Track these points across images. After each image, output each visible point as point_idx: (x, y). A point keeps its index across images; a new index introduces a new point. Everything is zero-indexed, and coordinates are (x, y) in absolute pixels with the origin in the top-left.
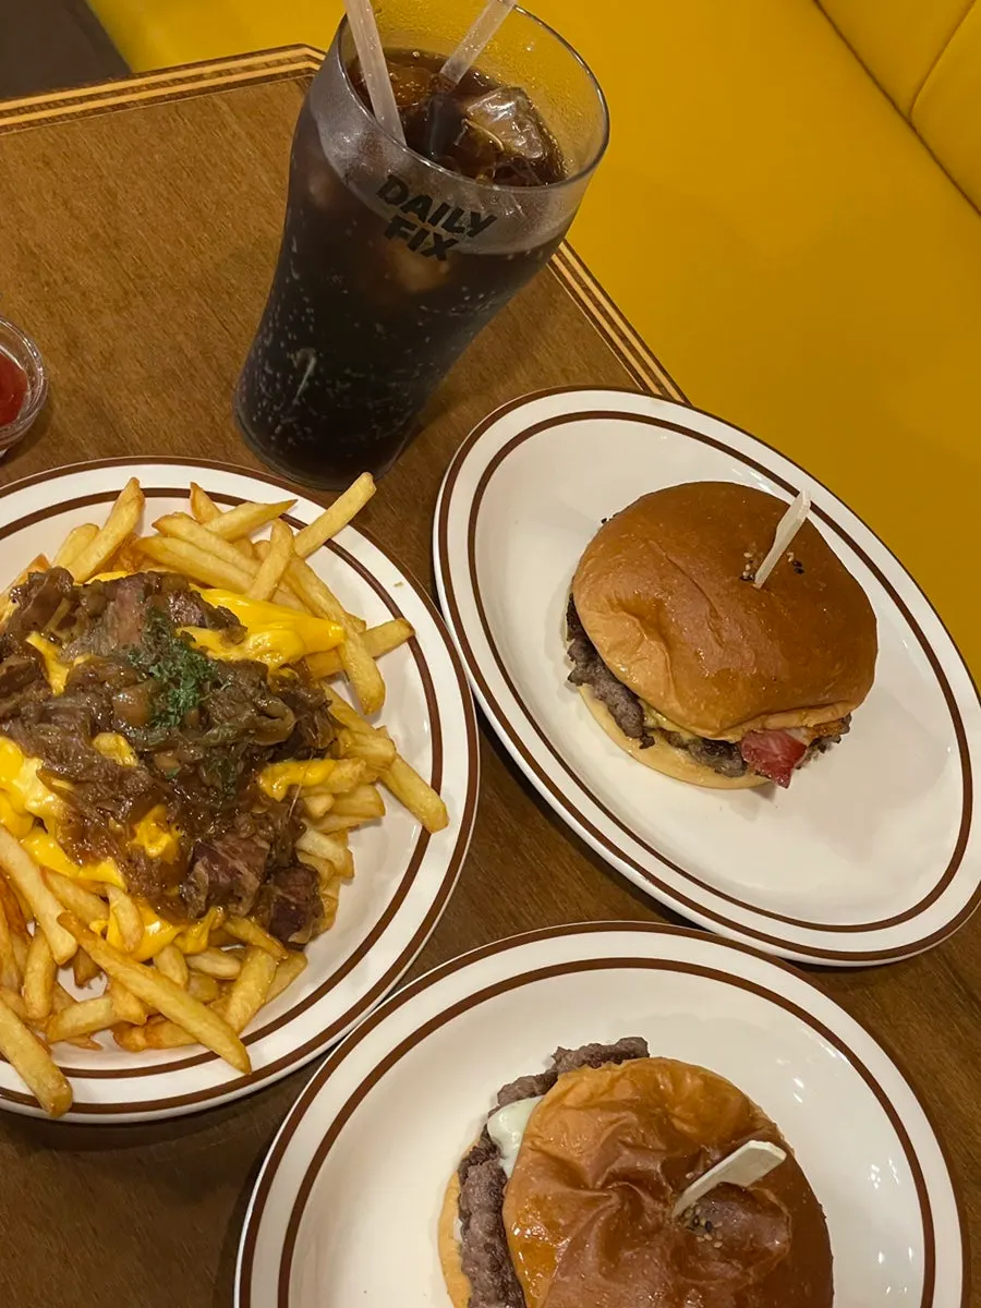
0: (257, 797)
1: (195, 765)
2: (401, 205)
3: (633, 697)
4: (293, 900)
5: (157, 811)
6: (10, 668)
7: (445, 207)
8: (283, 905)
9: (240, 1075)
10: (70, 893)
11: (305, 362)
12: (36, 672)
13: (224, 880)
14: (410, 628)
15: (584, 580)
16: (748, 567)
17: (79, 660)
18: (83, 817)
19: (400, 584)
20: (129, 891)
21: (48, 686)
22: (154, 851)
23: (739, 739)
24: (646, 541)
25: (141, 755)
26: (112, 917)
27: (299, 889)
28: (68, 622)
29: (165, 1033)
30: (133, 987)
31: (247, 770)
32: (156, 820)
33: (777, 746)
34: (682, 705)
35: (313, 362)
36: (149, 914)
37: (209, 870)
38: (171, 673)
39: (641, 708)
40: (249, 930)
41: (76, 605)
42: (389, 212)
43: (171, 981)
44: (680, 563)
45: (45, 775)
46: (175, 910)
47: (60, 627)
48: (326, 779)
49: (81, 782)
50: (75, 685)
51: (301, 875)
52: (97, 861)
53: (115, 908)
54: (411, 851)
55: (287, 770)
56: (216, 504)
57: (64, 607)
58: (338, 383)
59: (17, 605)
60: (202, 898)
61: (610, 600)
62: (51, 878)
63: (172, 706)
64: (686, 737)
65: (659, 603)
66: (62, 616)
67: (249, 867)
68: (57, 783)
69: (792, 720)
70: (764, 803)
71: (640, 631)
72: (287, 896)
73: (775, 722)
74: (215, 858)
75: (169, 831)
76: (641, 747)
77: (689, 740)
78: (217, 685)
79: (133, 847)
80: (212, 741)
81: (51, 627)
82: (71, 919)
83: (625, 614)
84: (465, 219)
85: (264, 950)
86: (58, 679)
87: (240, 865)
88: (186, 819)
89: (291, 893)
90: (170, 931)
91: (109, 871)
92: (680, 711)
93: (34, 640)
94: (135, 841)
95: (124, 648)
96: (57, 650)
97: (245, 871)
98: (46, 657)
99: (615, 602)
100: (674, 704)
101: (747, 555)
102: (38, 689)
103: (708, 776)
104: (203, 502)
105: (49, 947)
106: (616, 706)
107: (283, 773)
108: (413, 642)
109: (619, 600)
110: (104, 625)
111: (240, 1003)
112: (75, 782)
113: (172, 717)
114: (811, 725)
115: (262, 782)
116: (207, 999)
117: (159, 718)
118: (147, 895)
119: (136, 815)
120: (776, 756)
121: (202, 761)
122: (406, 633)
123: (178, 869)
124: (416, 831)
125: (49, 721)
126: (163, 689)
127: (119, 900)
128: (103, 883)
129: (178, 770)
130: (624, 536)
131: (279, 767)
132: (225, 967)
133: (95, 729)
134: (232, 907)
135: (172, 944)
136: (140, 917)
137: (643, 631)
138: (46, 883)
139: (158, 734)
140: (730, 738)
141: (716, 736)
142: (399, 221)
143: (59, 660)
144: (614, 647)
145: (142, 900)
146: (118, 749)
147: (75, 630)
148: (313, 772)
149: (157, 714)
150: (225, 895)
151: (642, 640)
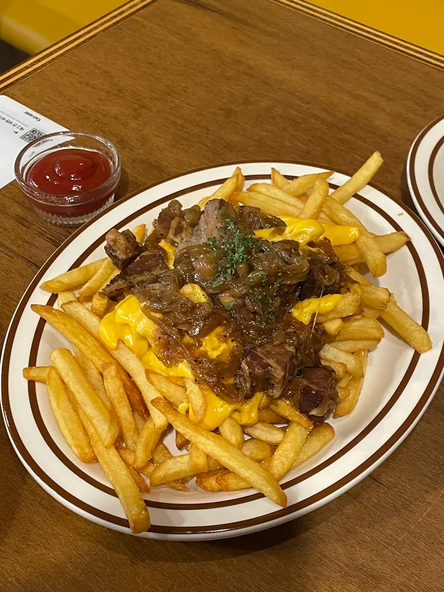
0: (291, 321)
1: (243, 298)
4: (314, 387)
5: (219, 330)
8: (306, 391)
9: (279, 508)
13: (259, 371)
14: (408, 237)
19: (402, 214)
20: (196, 381)
22: (214, 355)
25: (209, 295)
26: (190, 399)
27: (319, 381)
28: (179, 230)
29: (231, 481)
30: (201, 447)
31: (283, 304)
32: (217, 336)
36: (212, 397)
38: (231, 245)
40: (285, 408)
41: (182, 220)
45: (146, 310)
46: (229, 393)
47: (175, 235)
48: (336, 307)
49: (167, 313)
51: (320, 373)
52: (176, 362)
53: (190, 393)
55: (310, 304)
59: (156, 228)
60: (248, 385)
62: (152, 376)
63: (229, 264)
66: (175, 228)
67: (278, 362)
68: (153, 314)
72: (311, 386)
74: (255, 357)
75: (226, 342)
78: (261, 251)
79: (200, 352)
81: (171, 236)
82: (160, 402)
85: (299, 424)
87: (271, 361)
88: (239, 336)
89: (313, 383)
90: (229, 408)
91: (184, 369)
93: (163, 244)
94: (202, 349)
95: (209, 239)
97: (275, 365)
98: (168, 253)
107: (308, 306)
108: (409, 244)
110: (199, 229)
111: (279, 458)
112: (164, 313)
115: (295, 313)
116: (260, 457)
118: (208, 383)
121: (246, 295)
122: (405, 239)
123: (231, 366)
126: (225, 255)
127: (193, 388)
128: (182, 378)
129: (233, 303)
132: (274, 436)
133: (182, 283)
134: (269, 392)
135: (230, 416)
136: (204, 396)
138: (148, 378)
145: (205, 387)
146: (195, 293)
147: (183, 234)
148: (328, 303)
149: (220, 270)
150: (263, 383)
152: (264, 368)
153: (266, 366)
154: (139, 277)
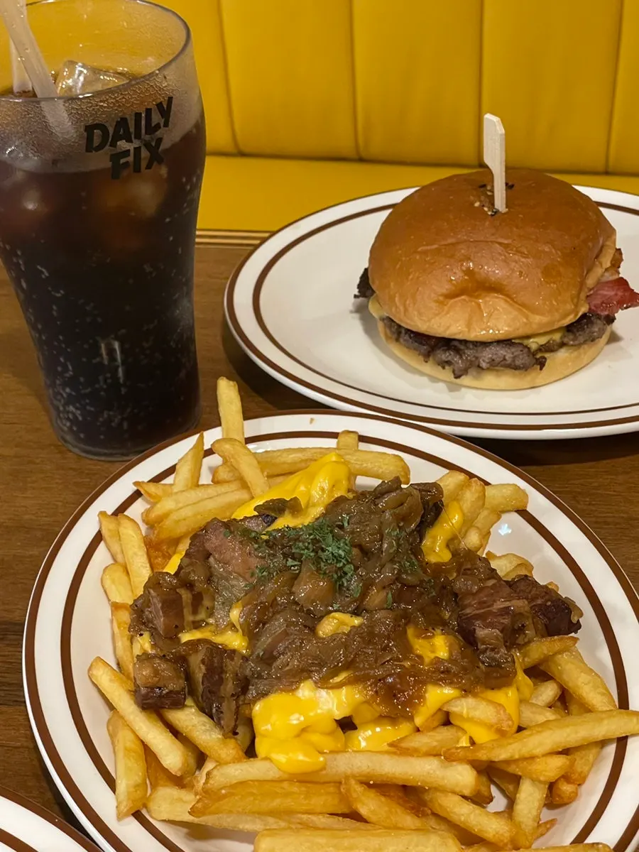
0: (442, 568)
1: (398, 579)
2: (109, 143)
3: (506, 342)
4: (541, 600)
5: (410, 632)
6: (203, 662)
7: (138, 115)
8: (541, 610)
10: (423, 741)
11: (111, 352)
12: (218, 654)
14: (351, 433)
15: (406, 310)
16: (486, 209)
17: (235, 614)
18: (382, 679)
19: (312, 420)
20: (465, 691)
21: (234, 651)
23: (588, 306)
24: (416, 252)
25: (356, 613)
26: (466, 726)
27: (533, 592)
28: (197, 600)
30: (538, 751)
31: (417, 558)
32: (418, 637)
33: (607, 291)
34: (542, 314)
35: (116, 345)
37: (491, 625)
38: (308, 549)
39: (520, 344)
40: (539, 648)
41: (189, 585)
43: (548, 722)
44: (450, 241)
45: (323, 683)
46: (496, 677)
47: (195, 612)
48: (463, 514)
49: (353, 661)
50: (253, 631)
51: (522, 586)
52: (421, 697)
53: (468, 713)
54: (530, 530)
55: (434, 537)
56: (160, 483)
57: (186, 595)
58: (145, 345)
59: (146, 635)
60: (504, 652)
61: (437, 301)
62: (404, 745)
63: (338, 561)
64: (557, 337)
65: (469, 272)
66: (189, 601)
67: (508, 598)
68: (337, 679)
69: (598, 271)
71: (472, 301)
73: (591, 281)
74: (480, 617)
75: (433, 634)
76: (541, 369)
77: (561, 338)
78: (341, 527)
79: (431, 663)
80: (391, 551)
81: (189, 618)
82: (448, 756)
83: (452, 301)
84: (156, 118)
85: (560, 652)
86: (235, 641)
87: (499, 605)
88: (434, 623)
89: (533, 600)
90: (512, 693)
92: (545, 319)
93: (186, 637)
94: (427, 660)
95: (253, 575)
96: (210, 628)
98: (209, 638)
99: (441, 298)
100: (537, 319)
101: (477, 204)
102: (232, 659)
103: (587, 351)
104: (152, 489)
105: (454, 793)
106: (505, 359)
107: (434, 542)
109: (442, 295)
110: (222, 578)
112: (348, 666)
113: (346, 569)
114: (609, 264)
115: (432, 559)
117: (340, 578)
118: (478, 681)
119: (407, 649)
120: (616, 295)
121: (399, 571)
122: (352, 438)
124: (516, 517)
125: (275, 658)
126: (318, 560)
128: (440, 710)
129: (390, 595)
130: (398, 266)
131: (427, 542)
132: (547, 693)
133: (311, 629)
134: (521, 640)
135: (521, 701)
136: (487, 700)
137: (474, 299)
138: (406, 752)
139: (355, 585)
140: (584, 309)
141: (576, 315)
142: (115, 158)
143: (219, 630)
144: (469, 325)
145: (478, 689)
146: (342, 623)
147: (207, 603)
149: (335, 576)
150: (513, 636)
151: (479, 305)
152: (508, 613)
153: (506, 611)
154: (227, 685)
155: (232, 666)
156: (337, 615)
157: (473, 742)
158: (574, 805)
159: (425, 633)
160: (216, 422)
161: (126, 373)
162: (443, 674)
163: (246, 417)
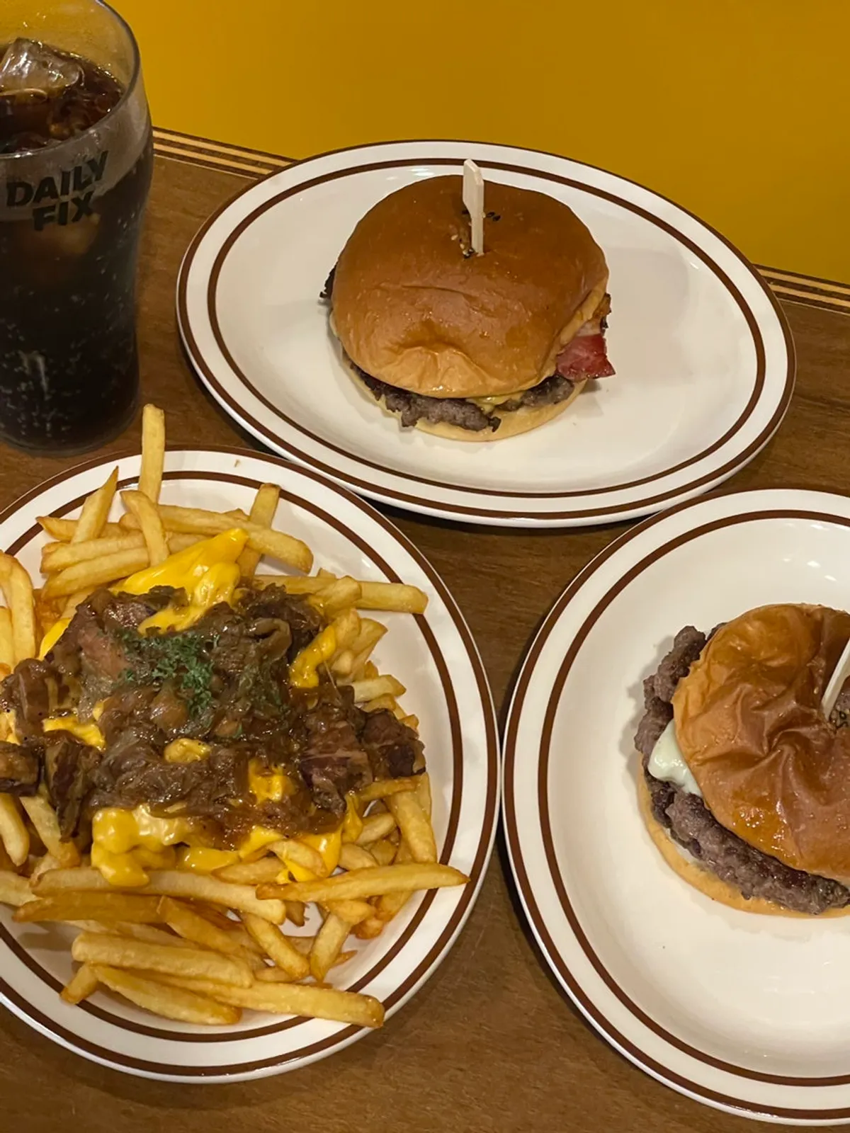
0: (303, 696)
1: (250, 713)
2: (32, 200)
3: (461, 402)
4: (390, 743)
5: (252, 766)
6: (56, 760)
7: (65, 176)
8: (388, 752)
9: (463, 887)
10: (246, 872)
11: (34, 365)
12: (75, 747)
13: (341, 773)
14: (274, 486)
15: (358, 349)
16: (462, 246)
17: (97, 712)
18: (209, 816)
19: (238, 462)
20: (287, 836)
21: (91, 748)
22: (277, 795)
23: (554, 369)
24: (378, 287)
25: (206, 740)
26: (287, 863)
27: (386, 731)
28: (63, 693)
29: (388, 904)
31: (280, 684)
32: (258, 773)
33: (580, 350)
34: (500, 378)
35: (40, 360)
36: (312, 839)
37: (326, 774)
38: (171, 666)
39: (473, 404)
40: (381, 788)
41: (58, 677)
42: (25, 213)
43: (364, 869)
44: (415, 283)
45: (158, 811)
46: (325, 821)
47: (61, 700)
48: (337, 642)
49: (189, 794)
50: (112, 731)
51: (378, 722)
52: (245, 836)
53: (287, 855)
54: (421, 638)
55: (305, 660)
56: (63, 518)
57: (51, 685)
58: (71, 360)
59: (13, 712)
60: (337, 796)
61: (390, 349)
62: (223, 875)
63: (197, 687)
64: (517, 398)
65: (428, 324)
66: (56, 692)
67: (350, 748)
68: (170, 810)
69: (577, 324)
70: (597, 395)
71: (428, 353)
72: (385, 744)
73: (566, 337)
74: (322, 764)
75: (273, 773)
76: (494, 430)
77: (521, 398)
78: (209, 646)
79: (263, 805)
80: (248, 688)
81: (54, 707)
82: (264, 888)
83: (408, 350)
84: (86, 171)
86: (93, 737)
87: (341, 753)
88: (277, 755)
89: (384, 739)
90: (335, 838)
91: (261, 836)
92: (502, 384)
93: (50, 725)
94: (260, 800)
95: (119, 676)
96: (71, 718)
97: (348, 754)
98: (70, 730)
99: (396, 347)
100: (494, 382)
101: (454, 238)
102: (88, 756)
103: (550, 409)
104: (54, 524)
105: (264, 919)
106: (455, 418)
107: (304, 665)
108: (285, 495)
109: (397, 343)
110: (90, 673)
111: (421, 842)
112: (183, 798)
113: (203, 696)
114: (590, 317)
115: (297, 683)
116: (391, 857)
117: (195, 704)
118: (300, 828)
119: (243, 784)
120: (588, 358)
121: (252, 708)
122: (274, 493)
123: (302, 792)
124: (411, 621)
125: (121, 772)
126: (178, 682)
127: (285, 849)
128: (264, 847)
129: (240, 727)
130: (358, 297)
131: (297, 662)
132: (383, 825)
133: (159, 750)
134: (358, 784)
135: (343, 844)
136: (307, 845)
137: (432, 352)
138: (225, 881)
139: (206, 717)
140: (549, 373)
141: (539, 379)
142: (38, 213)
143: (79, 723)
144: (421, 379)
145: (300, 835)
146: (188, 750)
147: (72, 694)
148: (325, 645)
149: (191, 702)
150: (351, 780)
151: (435, 358)
152: (344, 766)
153: (343, 762)
154: (76, 785)
155: (85, 762)
156: (186, 742)
157: (292, 878)
158: (376, 940)
159: (266, 771)
160: (136, 449)
161: (50, 384)
162: (269, 817)
163: (168, 448)
